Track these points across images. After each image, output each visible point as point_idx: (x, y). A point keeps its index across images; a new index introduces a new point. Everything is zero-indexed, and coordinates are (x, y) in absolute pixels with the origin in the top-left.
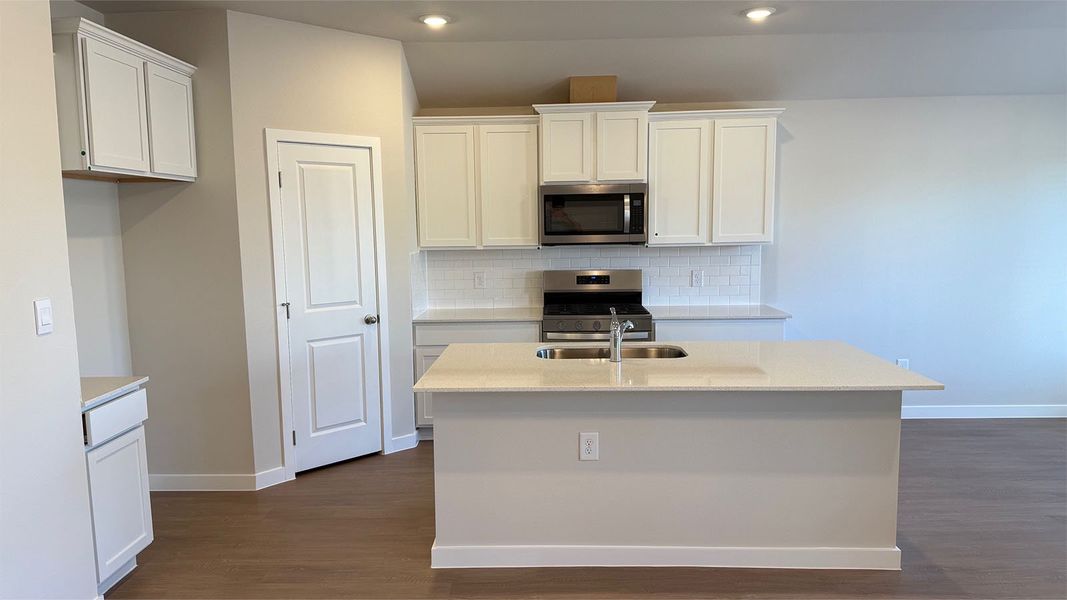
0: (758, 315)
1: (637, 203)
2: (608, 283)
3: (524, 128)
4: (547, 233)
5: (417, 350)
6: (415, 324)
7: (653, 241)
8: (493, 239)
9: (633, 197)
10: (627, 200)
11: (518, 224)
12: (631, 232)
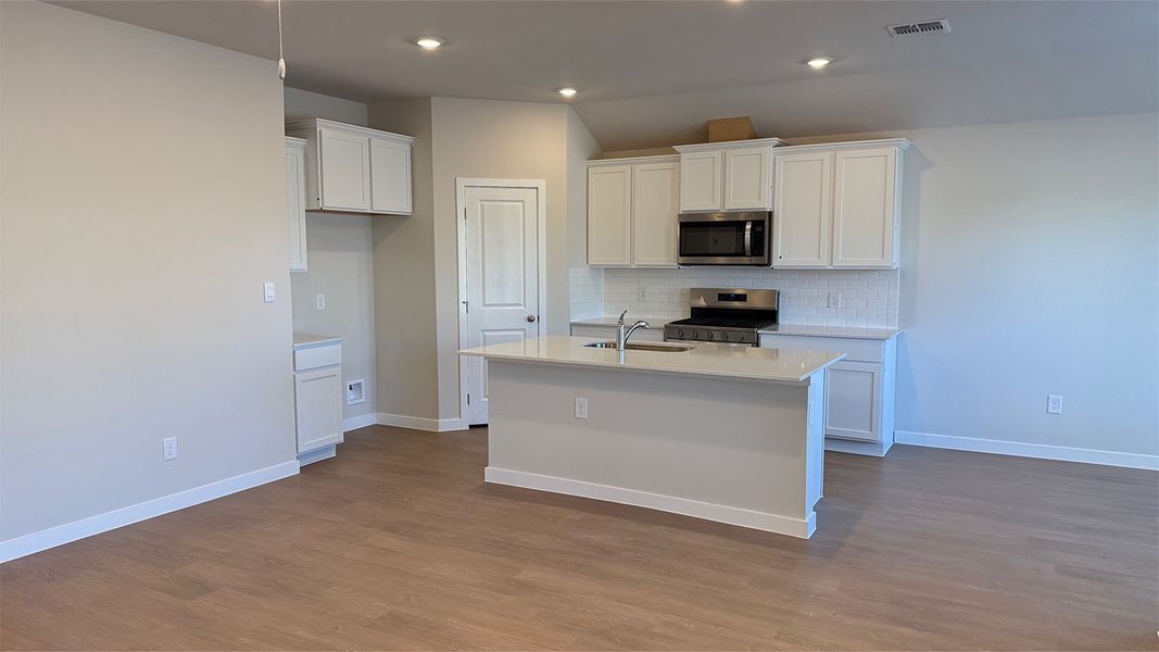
1: (759, 229)
2: (745, 300)
3: (670, 165)
4: (681, 255)
6: (572, 325)
7: (776, 263)
8: (643, 260)
9: (754, 224)
10: (748, 227)
11: (661, 246)
12: (753, 254)
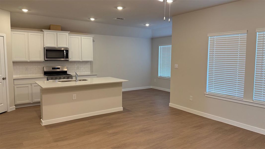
0: (90, 74)
1: (67, 52)
2: (59, 69)
5: (15, 86)
6: (14, 80)
7: (70, 60)
9: (66, 51)
10: (65, 51)
12: (66, 58)
